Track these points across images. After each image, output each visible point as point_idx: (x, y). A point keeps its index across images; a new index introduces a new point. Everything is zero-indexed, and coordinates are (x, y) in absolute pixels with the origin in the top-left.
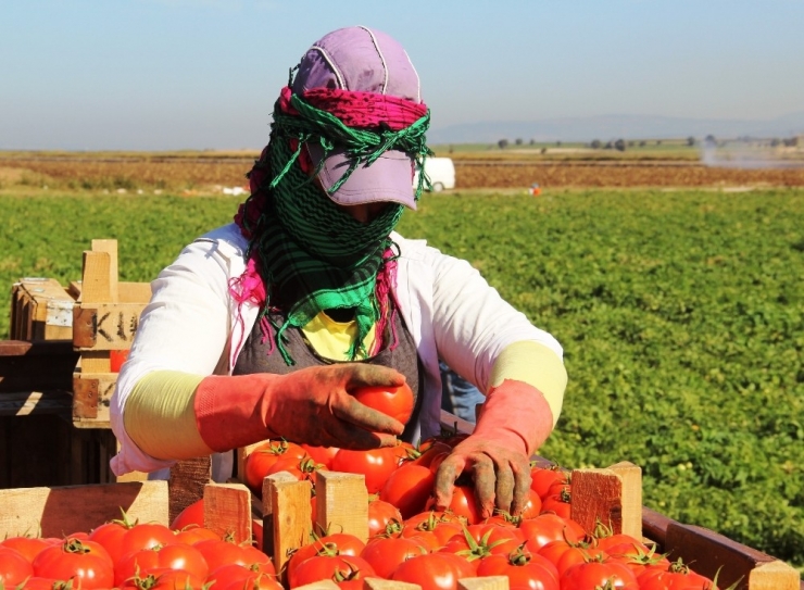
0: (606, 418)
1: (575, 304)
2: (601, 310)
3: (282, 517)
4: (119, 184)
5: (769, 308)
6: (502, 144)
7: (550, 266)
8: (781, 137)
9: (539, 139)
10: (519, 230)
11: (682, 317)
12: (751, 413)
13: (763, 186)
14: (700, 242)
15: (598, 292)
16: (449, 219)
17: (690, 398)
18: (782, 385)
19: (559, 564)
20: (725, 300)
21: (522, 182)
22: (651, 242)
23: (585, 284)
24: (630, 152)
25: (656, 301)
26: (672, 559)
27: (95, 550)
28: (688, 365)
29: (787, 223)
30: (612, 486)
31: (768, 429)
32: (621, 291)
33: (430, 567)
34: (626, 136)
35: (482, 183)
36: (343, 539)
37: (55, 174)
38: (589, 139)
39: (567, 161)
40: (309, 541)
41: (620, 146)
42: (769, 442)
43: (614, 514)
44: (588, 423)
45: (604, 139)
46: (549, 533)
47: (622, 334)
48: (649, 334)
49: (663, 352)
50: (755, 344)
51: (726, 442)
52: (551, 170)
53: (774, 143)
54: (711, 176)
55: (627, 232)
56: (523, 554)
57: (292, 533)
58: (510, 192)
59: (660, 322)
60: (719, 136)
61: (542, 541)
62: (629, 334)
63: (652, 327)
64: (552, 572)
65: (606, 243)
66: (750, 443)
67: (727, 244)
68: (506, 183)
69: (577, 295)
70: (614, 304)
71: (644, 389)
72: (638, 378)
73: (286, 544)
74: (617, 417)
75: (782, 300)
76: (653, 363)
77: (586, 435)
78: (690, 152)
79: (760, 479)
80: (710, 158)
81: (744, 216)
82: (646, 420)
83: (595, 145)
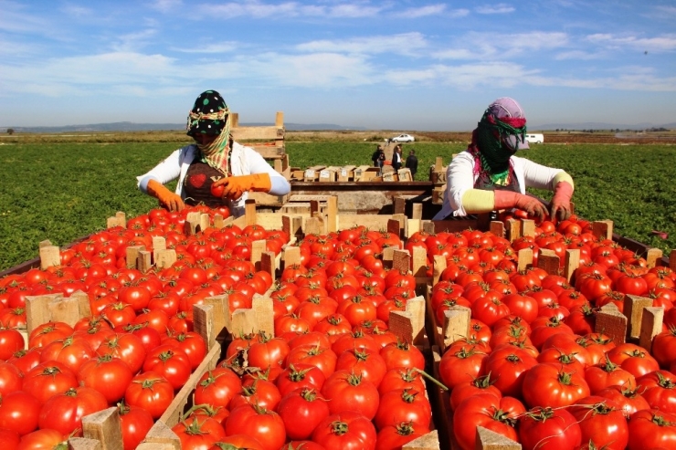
0: (586, 208)
1: (578, 176)
2: (585, 178)
3: (512, 230)
4: (450, 140)
5: (634, 178)
6: (557, 130)
7: (571, 165)
8: (638, 129)
9: (568, 129)
10: (562, 155)
11: (608, 180)
12: (627, 208)
13: (633, 144)
14: (614, 159)
15: (585, 173)
16: (542, 151)
17: (610, 203)
18: (637, 200)
19: (591, 246)
20: (621, 176)
21: (563, 141)
22: (601, 159)
23: (581, 170)
24: (594, 133)
25: (602, 176)
26: (623, 247)
27: (463, 237)
28: (610, 194)
29: (640, 155)
30: (605, 226)
31: (633, 213)
32: (592, 172)
33: (555, 246)
34: (593, 129)
35: (551, 141)
36: (529, 238)
37: (433, 137)
38: (582, 129)
39: (576, 135)
40: (519, 237)
41: (591, 131)
42: (633, 216)
43: (605, 234)
44: (581, 209)
45: (587, 129)
46: (587, 237)
47: (591, 185)
48: (599, 185)
49: (603, 190)
50: (630, 189)
51: (620, 216)
52: (571, 137)
53: (636, 131)
54: (618, 140)
55: (593, 156)
56: (582, 244)
57: (514, 235)
58: (560, 144)
59: (603, 182)
60: (620, 129)
61: (585, 240)
62: (593, 185)
63: (600, 183)
64: (589, 249)
65: (587, 159)
66: (627, 216)
67: (622, 160)
68: (558, 141)
69: (579, 174)
70: (589, 176)
71: (598, 200)
72: (596, 197)
73: (513, 238)
74: (589, 208)
75: (638, 176)
76: (600, 193)
77: (580, 213)
78: (612, 134)
79: (630, 226)
80: (618, 135)
81: (627, 152)
82: (598, 209)
83: (584, 131)
